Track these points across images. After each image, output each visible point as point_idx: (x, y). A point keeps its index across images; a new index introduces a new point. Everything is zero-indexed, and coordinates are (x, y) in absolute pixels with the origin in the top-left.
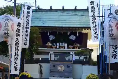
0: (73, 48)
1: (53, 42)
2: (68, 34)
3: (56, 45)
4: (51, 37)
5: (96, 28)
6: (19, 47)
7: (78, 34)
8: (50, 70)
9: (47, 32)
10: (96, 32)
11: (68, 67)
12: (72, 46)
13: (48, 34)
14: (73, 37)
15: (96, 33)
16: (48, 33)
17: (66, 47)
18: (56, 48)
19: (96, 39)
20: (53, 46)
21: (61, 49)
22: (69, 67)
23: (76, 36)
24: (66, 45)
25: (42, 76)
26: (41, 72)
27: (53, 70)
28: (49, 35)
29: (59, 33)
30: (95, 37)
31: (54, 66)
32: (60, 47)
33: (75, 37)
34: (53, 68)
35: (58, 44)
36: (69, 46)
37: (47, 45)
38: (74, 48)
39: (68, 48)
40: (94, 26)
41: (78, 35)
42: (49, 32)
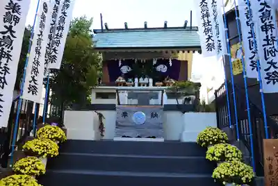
0: (162, 86)
1: (127, 76)
2: (155, 62)
3: (134, 81)
4: (125, 69)
5: (210, 27)
6: (12, 49)
7: (170, 61)
8: (117, 123)
9: (118, 61)
10: (211, 35)
11: (154, 115)
12: (161, 83)
13: (120, 64)
14: (162, 68)
15: (210, 38)
16: (120, 62)
17: (151, 84)
18: (134, 86)
19: (211, 50)
20: (127, 83)
21: (141, 87)
22: (156, 115)
23: (168, 65)
24: (151, 80)
25: (102, 135)
26: (101, 127)
27: (122, 122)
28: (122, 66)
29: (139, 61)
30: (209, 45)
31: (125, 114)
32: (139, 85)
33: (166, 67)
34: (122, 119)
35: (136, 80)
36: (156, 83)
37: (117, 80)
38: (164, 85)
39: (154, 85)
40: (204, 24)
41: (171, 64)
42: (122, 61)
